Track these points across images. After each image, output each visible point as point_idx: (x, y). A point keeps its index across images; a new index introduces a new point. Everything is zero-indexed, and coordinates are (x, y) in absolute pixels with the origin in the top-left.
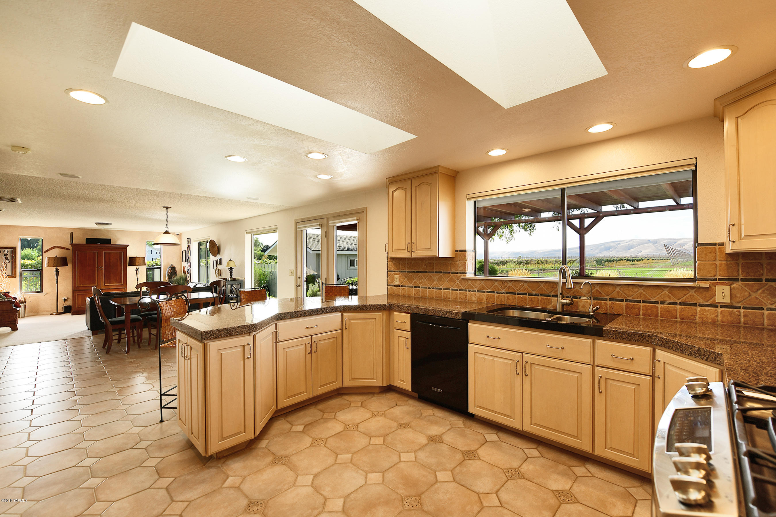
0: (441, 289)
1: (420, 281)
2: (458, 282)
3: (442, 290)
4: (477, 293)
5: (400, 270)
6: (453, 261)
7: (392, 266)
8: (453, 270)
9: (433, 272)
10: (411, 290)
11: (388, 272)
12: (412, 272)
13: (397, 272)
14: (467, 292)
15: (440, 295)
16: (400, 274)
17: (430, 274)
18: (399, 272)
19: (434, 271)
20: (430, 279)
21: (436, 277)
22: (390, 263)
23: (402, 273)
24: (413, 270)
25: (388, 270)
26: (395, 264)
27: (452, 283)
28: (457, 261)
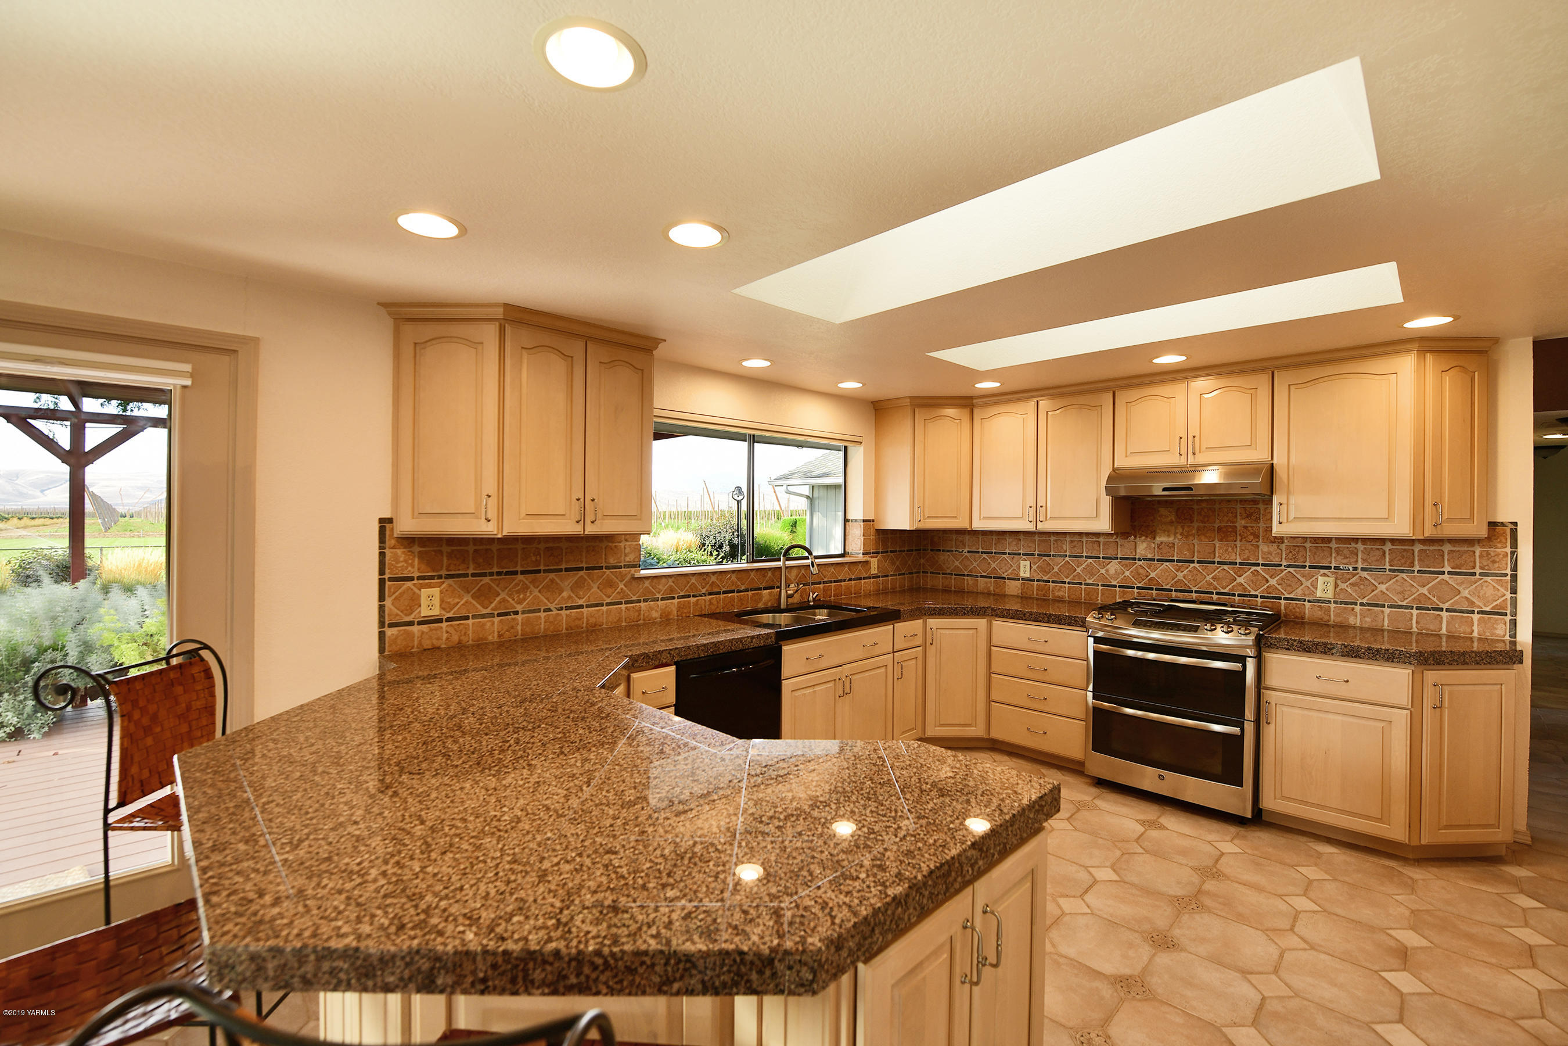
0: (581, 607)
1: (521, 596)
2: (621, 586)
3: (585, 610)
4: (660, 603)
5: (444, 572)
6: (613, 542)
7: (405, 561)
8: (612, 561)
9: (560, 570)
10: (489, 624)
11: (388, 583)
12: (491, 574)
13: (432, 578)
14: (642, 604)
15: (577, 622)
16: (443, 582)
17: (552, 575)
18: (440, 577)
19: (563, 566)
20: (552, 588)
21: (568, 581)
22: (399, 552)
23: (450, 581)
24: (495, 570)
25: (386, 576)
26: (421, 556)
27: (609, 591)
28: (620, 542)
